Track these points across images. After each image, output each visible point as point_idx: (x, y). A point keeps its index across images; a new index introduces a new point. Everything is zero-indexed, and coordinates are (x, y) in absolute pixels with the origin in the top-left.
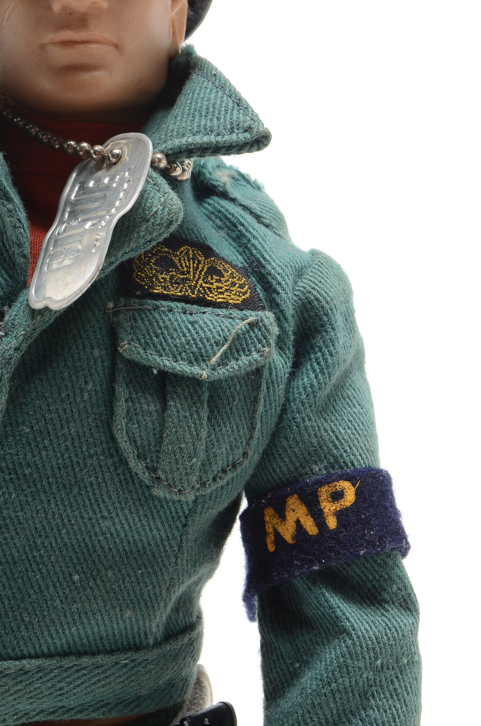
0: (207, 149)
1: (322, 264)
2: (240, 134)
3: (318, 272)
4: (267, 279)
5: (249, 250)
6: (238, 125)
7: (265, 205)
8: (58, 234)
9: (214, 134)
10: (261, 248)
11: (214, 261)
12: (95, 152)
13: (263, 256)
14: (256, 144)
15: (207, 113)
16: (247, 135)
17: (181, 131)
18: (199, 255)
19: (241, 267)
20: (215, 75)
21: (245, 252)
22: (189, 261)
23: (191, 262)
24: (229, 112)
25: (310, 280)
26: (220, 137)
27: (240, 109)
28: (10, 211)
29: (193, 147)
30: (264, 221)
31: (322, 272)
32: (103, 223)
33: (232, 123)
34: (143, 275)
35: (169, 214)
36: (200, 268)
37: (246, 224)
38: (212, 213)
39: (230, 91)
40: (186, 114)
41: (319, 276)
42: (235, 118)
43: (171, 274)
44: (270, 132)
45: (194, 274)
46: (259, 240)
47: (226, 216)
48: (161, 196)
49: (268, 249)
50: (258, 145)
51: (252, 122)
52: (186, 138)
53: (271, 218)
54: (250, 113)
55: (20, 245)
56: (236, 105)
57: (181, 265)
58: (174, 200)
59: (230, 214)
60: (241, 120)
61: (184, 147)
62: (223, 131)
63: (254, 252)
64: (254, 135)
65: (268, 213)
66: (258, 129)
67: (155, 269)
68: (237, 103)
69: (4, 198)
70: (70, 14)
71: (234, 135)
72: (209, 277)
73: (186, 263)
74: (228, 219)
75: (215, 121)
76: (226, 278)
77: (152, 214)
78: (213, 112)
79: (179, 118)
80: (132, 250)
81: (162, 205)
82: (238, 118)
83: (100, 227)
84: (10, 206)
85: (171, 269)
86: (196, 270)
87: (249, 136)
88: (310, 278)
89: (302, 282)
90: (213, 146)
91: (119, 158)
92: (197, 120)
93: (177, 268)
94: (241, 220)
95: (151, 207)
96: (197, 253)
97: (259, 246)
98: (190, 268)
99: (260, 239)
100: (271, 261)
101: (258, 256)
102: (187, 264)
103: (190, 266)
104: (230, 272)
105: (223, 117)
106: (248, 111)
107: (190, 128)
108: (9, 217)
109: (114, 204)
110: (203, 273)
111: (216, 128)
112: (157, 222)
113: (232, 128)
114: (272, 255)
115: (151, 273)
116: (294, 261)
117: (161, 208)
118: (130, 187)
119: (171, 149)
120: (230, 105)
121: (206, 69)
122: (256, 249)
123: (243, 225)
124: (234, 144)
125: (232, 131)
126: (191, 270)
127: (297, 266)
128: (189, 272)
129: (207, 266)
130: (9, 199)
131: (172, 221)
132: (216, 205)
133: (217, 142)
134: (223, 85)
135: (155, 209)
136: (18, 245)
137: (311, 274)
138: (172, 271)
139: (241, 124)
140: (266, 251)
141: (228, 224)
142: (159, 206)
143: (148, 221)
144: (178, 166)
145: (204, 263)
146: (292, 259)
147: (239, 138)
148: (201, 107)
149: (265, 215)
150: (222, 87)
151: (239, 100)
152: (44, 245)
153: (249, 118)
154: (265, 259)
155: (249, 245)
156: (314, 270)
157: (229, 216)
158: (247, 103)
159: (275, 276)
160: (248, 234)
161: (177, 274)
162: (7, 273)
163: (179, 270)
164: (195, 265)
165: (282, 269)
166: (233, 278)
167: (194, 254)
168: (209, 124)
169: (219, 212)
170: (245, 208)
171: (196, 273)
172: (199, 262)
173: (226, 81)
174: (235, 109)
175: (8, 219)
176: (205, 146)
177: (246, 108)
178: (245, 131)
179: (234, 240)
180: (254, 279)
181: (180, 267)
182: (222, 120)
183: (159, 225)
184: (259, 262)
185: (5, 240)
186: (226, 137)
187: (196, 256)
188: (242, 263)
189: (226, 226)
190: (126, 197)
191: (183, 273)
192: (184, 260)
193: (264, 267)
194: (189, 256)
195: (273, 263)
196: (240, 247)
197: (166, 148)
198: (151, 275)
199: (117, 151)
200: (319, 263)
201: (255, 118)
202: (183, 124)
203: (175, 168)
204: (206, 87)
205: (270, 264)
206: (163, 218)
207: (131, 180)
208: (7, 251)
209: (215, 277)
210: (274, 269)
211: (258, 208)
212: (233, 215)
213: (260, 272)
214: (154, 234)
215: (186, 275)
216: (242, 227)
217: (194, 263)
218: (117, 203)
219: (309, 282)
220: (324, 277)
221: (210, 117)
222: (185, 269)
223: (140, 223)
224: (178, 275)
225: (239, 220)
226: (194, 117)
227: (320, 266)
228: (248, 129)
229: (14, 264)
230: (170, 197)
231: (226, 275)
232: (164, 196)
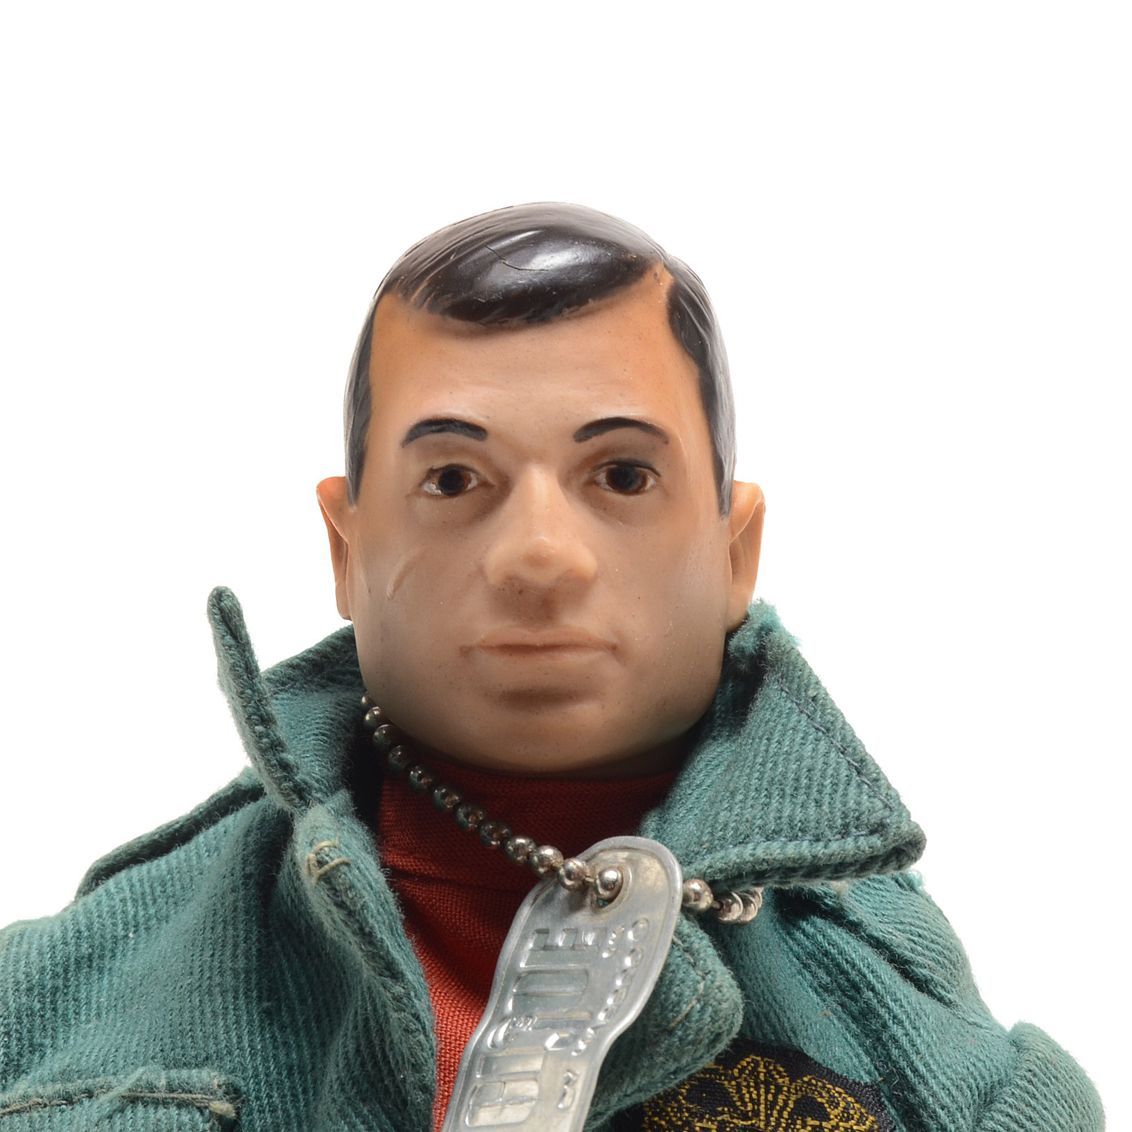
0: (794, 870)
1: (1035, 1075)
2: (862, 838)
3: (1026, 1095)
4: (919, 1116)
5: (884, 1046)
6: (858, 819)
7: (921, 931)
8: (494, 1045)
9: (808, 837)
10: (908, 1046)
11: (809, 1083)
12: (569, 874)
13: (911, 1064)
14: (894, 858)
15: (796, 789)
16: (876, 841)
17: (742, 828)
18: (779, 1073)
19: (866, 1085)
20: (814, 699)
21: (875, 1049)
22: (757, 1088)
23: (762, 1091)
24: (842, 787)
25: (1008, 1115)
26: (821, 844)
27: (863, 782)
28: (398, 999)
29: (765, 866)
30: (919, 971)
31: (1033, 1097)
32: (582, 1045)
33: (844, 815)
34: (663, 1123)
35: (713, 1021)
36: (781, 1103)
37: (878, 987)
38: (811, 955)
39: (843, 739)
40: (753, 788)
41: (1028, 1105)
42: (851, 804)
43: (719, 1118)
44: (923, 834)
45: (768, 1116)
46: (904, 1027)
47: (838, 965)
48: (699, 978)
49: (923, 1048)
50: (899, 860)
51: (887, 813)
52: (750, 846)
53: (932, 964)
54: (884, 791)
55: (416, 1068)
56: (855, 774)
57: (741, 1098)
58: (725, 990)
59: (847, 962)
60: (863, 808)
61: (748, 867)
62: (828, 832)
63: (895, 1052)
64: (889, 841)
65: (926, 952)
66: (898, 828)
67: (688, 1110)
68: (856, 768)
69: (387, 973)
70: (521, 592)
71: (850, 840)
72: (799, 1122)
73: (750, 1093)
74: (843, 972)
75: (812, 810)
76: (833, 1123)
77: (679, 1018)
78: (809, 787)
79: (739, 797)
80: (640, 1090)
81: (699, 1001)
82: (858, 803)
83: (574, 1054)
84: (398, 989)
85: (720, 1109)
86: (772, 1108)
87: (879, 843)
88: (1009, 1110)
89: (992, 1119)
90: (806, 864)
91: (616, 889)
92: (774, 804)
93: (731, 1104)
94: (870, 977)
95: (678, 1003)
96: (775, 1069)
97: (904, 1041)
98: (759, 1105)
99: (907, 1024)
100: (928, 1076)
101: (903, 1064)
102: (754, 1096)
103: (759, 1100)
104: (842, 1104)
105: (827, 799)
106: (879, 787)
107: (759, 822)
108: (396, 1011)
109: (603, 1001)
110: (785, 1115)
111: (813, 824)
112: (690, 1037)
113: (846, 826)
114: (931, 1062)
115: (680, 1119)
116: (976, 1073)
117: (698, 1006)
118: (636, 965)
119: (721, 871)
120: (844, 772)
121: (797, 680)
122: (899, 1047)
123: (873, 990)
124: (848, 860)
125: (845, 833)
126: (762, 1107)
127: (982, 1084)
128: (756, 1113)
129: (793, 1098)
130: (396, 975)
131: (719, 1035)
132: (820, 938)
133: (814, 857)
134: (829, 725)
135: (685, 1009)
136: (413, 1065)
137: (1010, 1100)
138: (723, 1113)
139: (864, 818)
140: (918, 1053)
141: (843, 981)
142: (694, 1002)
143: (671, 1032)
144: (735, 901)
145: (789, 1091)
146: (972, 1068)
147: (858, 848)
148: (784, 775)
149: (919, 959)
150: (828, 730)
151: (862, 761)
152: (465, 1064)
153: (879, 805)
154: (915, 1071)
155: (885, 1037)
156: (1017, 1092)
157: (847, 967)
158: (877, 767)
159: (934, 1112)
160: (882, 1011)
161: (732, 1118)
162: (390, 1119)
163: (736, 1108)
164: (770, 1097)
165: (950, 1094)
166: (848, 1120)
167: (768, 1072)
168: (799, 815)
169: (826, 954)
170: (878, 945)
171: (771, 1115)
172: (779, 1089)
173: (836, 714)
174: (853, 783)
175: (395, 1015)
176: (790, 864)
177: (876, 780)
178: (872, 833)
179: (854, 1019)
180: (893, 1112)
181: (739, 1104)
182: (825, 808)
183: (693, 1043)
184: (905, 1077)
185: (387, 1048)
186: (834, 846)
187: (772, 1076)
188: (869, 1073)
189: (839, 986)
190: (628, 987)
191: (745, 1117)
192: (748, 1087)
193: (913, 1091)
194: (757, 1077)
195: (932, 1082)
196: (867, 1036)
197: (710, 867)
198: (680, 1123)
199: (611, 875)
200: (1029, 1075)
201: (892, 803)
202: (748, 814)
203: (729, 906)
204: (794, 729)
205: (926, 1084)
206: (701, 1029)
207: (638, 949)
208: (391, 1072)
209: (810, 1121)
210: (934, 1095)
211: (906, 943)
212: (854, 966)
213: (907, 1100)
214: (684, 1061)
215: (751, 1119)
216: (871, 994)
217: (767, 1092)
218: (610, 1001)
219: (1007, 1120)
220: (1039, 1108)
221: (801, 798)
222: (750, 1107)
223: (656, 1036)
224: (735, 1121)
225: (865, 976)
226: (769, 796)
227: (1030, 1082)
228: (879, 828)
229: (405, 1102)
230: (717, 983)
231: (833, 1113)
232: (704, 978)
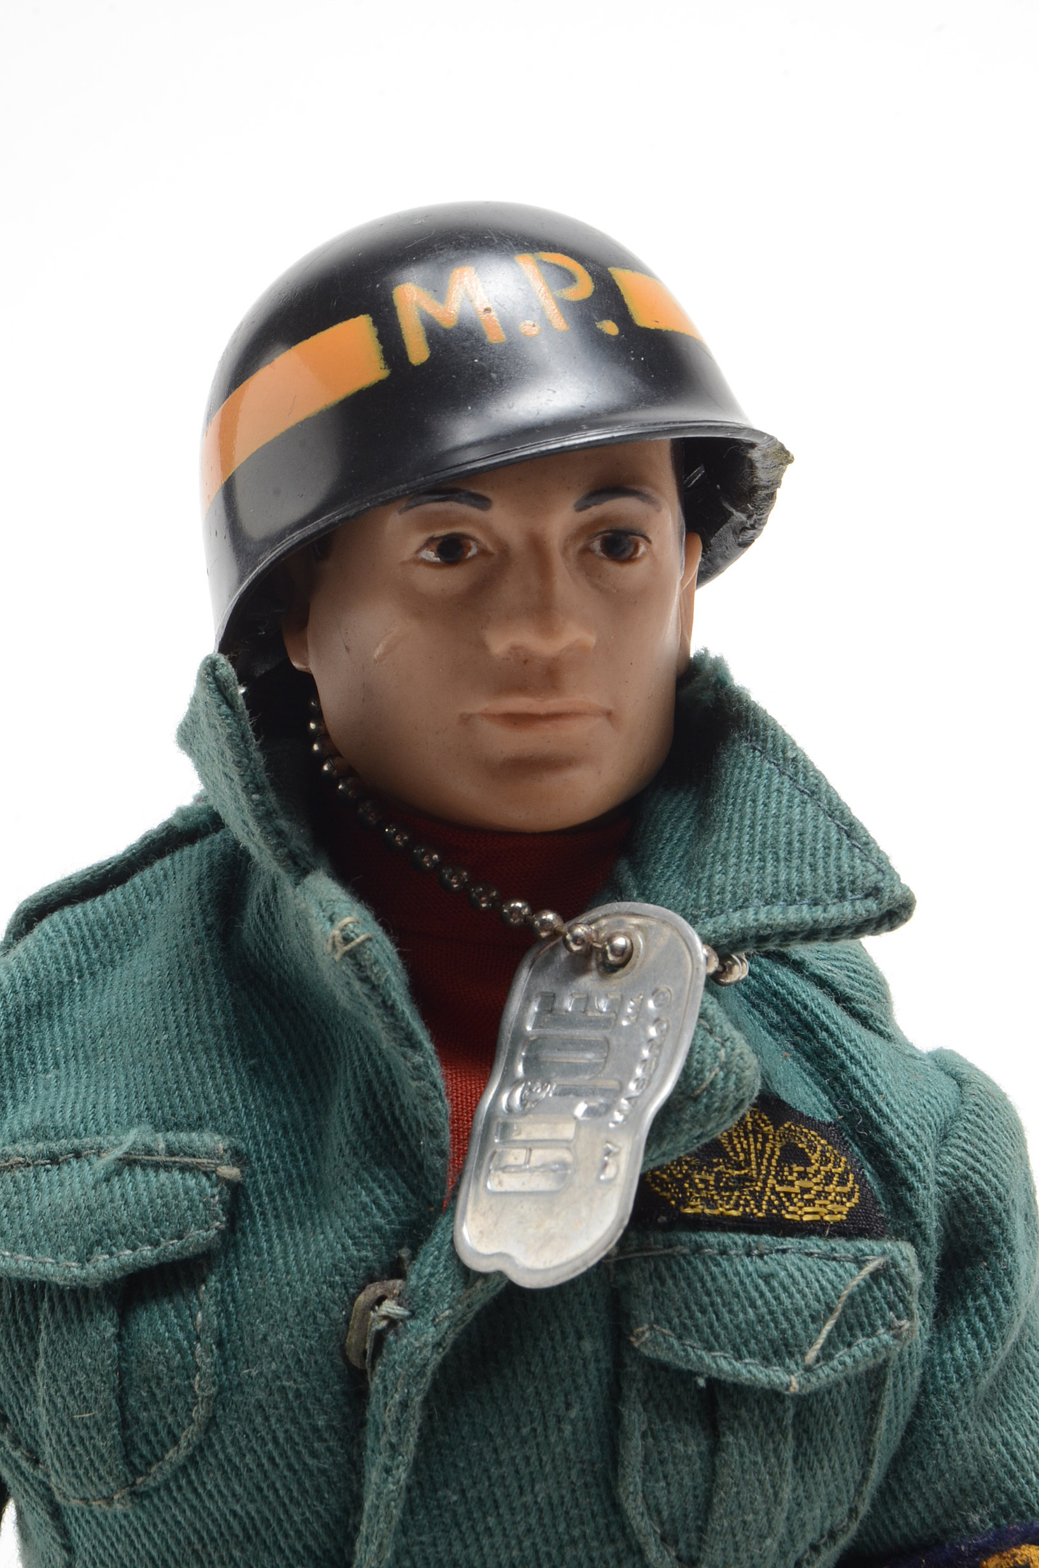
0: (794, 934)
1: (981, 1109)
2: (858, 902)
3: (977, 1129)
4: (887, 1155)
5: (843, 1086)
6: (853, 882)
7: (855, 967)
8: (510, 1109)
9: (806, 901)
10: (869, 1087)
11: (789, 1129)
12: (576, 939)
13: (874, 1104)
14: (886, 920)
15: (790, 853)
16: (872, 904)
17: (740, 892)
18: (764, 1121)
19: (830, 1124)
20: (794, 760)
21: (833, 1088)
22: (747, 1138)
23: (751, 1140)
24: (833, 851)
25: (964, 1150)
26: (820, 908)
27: (854, 846)
28: (417, 1068)
29: (769, 931)
30: (859, 1007)
31: (984, 1130)
32: (618, 1117)
33: (841, 881)
34: (665, 1176)
35: (738, 1089)
36: (768, 1151)
37: (833, 1027)
38: (760, 995)
39: (830, 802)
40: (745, 850)
41: (980, 1139)
42: (846, 868)
43: (716, 1170)
44: (913, 897)
45: (759, 1165)
46: (862, 1068)
47: (789, 1005)
48: (718, 1045)
49: (883, 1088)
50: (890, 920)
51: (880, 876)
52: (751, 911)
53: (870, 1000)
54: (874, 854)
55: (434, 1134)
56: (845, 837)
57: (734, 1149)
58: (746, 1058)
59: (798, 1002)
60: (858, 872)
61: (753, 932)
62: (825, 896)
63: (856, 1092)
64: (885, 904)
65: (863, 988)
66: (892, 891)
67: (687, 1163)
68: (846, 832)
69: (406, 1043)
70: (526, 662)
71: (847, 904)
72: (786, 1169)
73: (741, 1143)
74: (794, 1012)
75: (808, 874)
76: (815, 1167)
77: (704, 1086)
78: (802, 851)
79: (733, 860)
80: (664, 1154)
81: (721, 1068)
82: (853, 868)
83: (611, 1125)
84: (418, 1059)
85: (715, 1160)
86: (762, 1157)
87: (875, 907)
88: (964, 1145)
89: (949, 1153)
90: (807, 928)
91: (626, 956)
92: (770, 869)
93: (725, 1155)
94: (823, 1017)
95: (702, 1071)
96: (760, 1118)
97: (864, 1081)
98: (750, 1154)
99: (864, 1064)
100: (892, 1116)
101: (866, 1104)
102: (745, 1146)
103: (749, 1149)
104: (819, 1148)
105: (821, 863)
106: (870, 851)
107: (756, 886)
108: (414, 1080)
109: (631, 1072)
110: (774, 1163)
111: (810, 888)
112: (717, 1105)
113: (842, 890)
114: (893, 1102)
115: (681, 1172)
116: (933, 1111)
117: (721, 1074)
119: (726, 936)
120: (834, 836)
121: (770, 740)
122: (860, 1088)
123: (827, 1030)
124: (846, 924)
125: (841, 896)
126: (753, 1156)
127: (938, 1120)
128: (748, 1162)
129: (779, 1145)
130: (415, 1045)
131: (742, 1101)
132: (767, 977)
133: (815, 921)
134: (814, 788)
135: (709, 1076)
136: (431, 1131)
137: (964, 1135)
138: (718, 1164)
139: (859, 882)
140: (880, 1093)
141: (793, 1020)
142: (717, 1069)
143: (696, 1100)
144: (735, 963)
145: (774, 1139)
146: (928, 1106)
147: (856, 912)
148: (775, 838)
149: (858, 994)
150: (813, 793)
151: (851, 824)
152: (479, 1128)
153: (872, 869)
154: (879, 1111)
155: (843, 1076)
156: (969, 1126)
157: (798, 1007)
158: (866, 831)
159: (902, 1151)
160: (839, 1051)
161: (727, 1168)
162: (405, 1182)
163: (730, 1158)
164: (759, 1146)
165: (914, 1134)
166: (826, 1165)
167: (754, 1123)
168: (795, 878)
169: (775, 994)
170: (822, 983)
171: (762, 1163)
172: (766, 1139)
173: (818, 776)
174: (844, 847)
175: (414, 1084)
176: (792, 929)
177: (866, 844)
178: (867, 896)
179: (808, 1059)
180: (856, 1149)
181: (731, 1154)
182: (821, 872)
183: (719, 1110)
184: (868, 1117)
185: (397, 1112)
186: (833, 911)
187: (758, 1125)
188: (829, 1111)
189: (791, 1025)
191: (739, 1167)
192: (739, 1137)
193: (879, 1130)
194: (746, 1126)
195: (896, 1121)
196: (823, 1075)
197: (715, 932)
198: (680, 1176)
199: (620, 942)
200: (976, 1109)
201: (883, 867)
202: (743, 878)
203: (731, 968)
204: (779, 791)
205: (891, 1124)
206: (726, 1097)
207: (663, 1018)
208: (404, 1137)
209: (796, 1168)
210: (900, 1135)
211: (845, 979)
212: (805, 1007)
213: (871, 1138)
214: (709, 1128)
215: (744, 1169)
216: (824, 1034)
217: (756, 1141)
218: (639, 1072)
219: (963, 1154)
220: (990, 1141)
221: (796, 862)
222: (742, 1156)
223: (680, 1103)
224: (730, 1171)
225: (817, 1017)
226: (763, 859)
227: (978, 1116)
228: (874, 892)
229: (420, 1166)
230: (738, 1051)
231: (814, 1157)
232: (723, 1045)
